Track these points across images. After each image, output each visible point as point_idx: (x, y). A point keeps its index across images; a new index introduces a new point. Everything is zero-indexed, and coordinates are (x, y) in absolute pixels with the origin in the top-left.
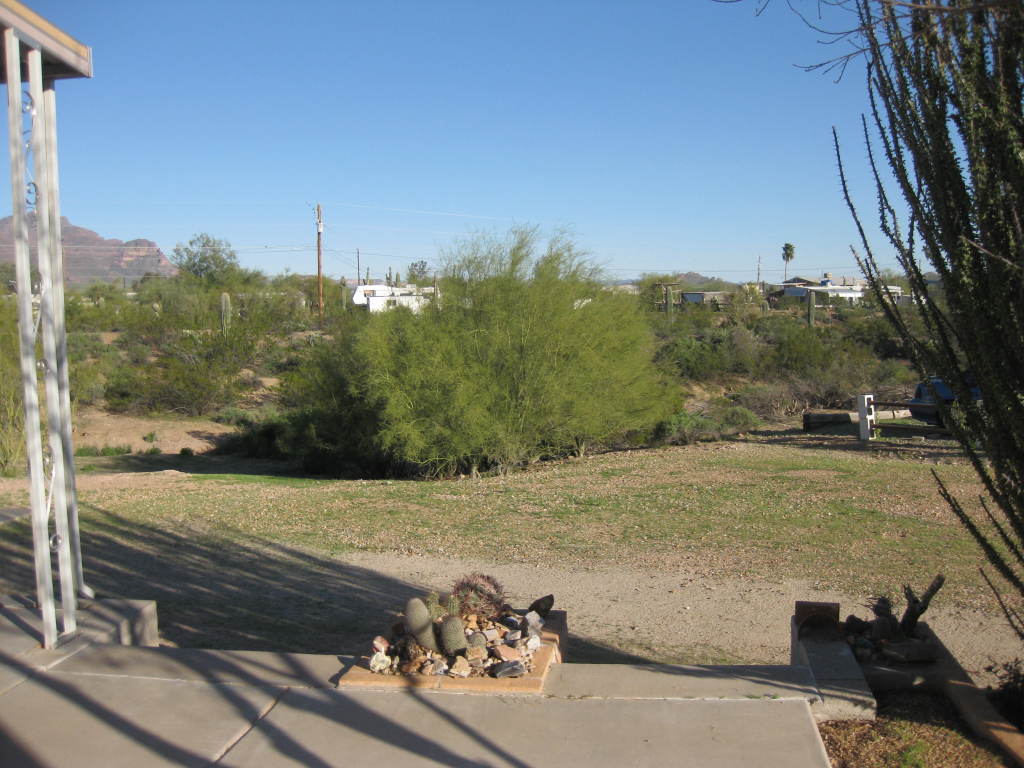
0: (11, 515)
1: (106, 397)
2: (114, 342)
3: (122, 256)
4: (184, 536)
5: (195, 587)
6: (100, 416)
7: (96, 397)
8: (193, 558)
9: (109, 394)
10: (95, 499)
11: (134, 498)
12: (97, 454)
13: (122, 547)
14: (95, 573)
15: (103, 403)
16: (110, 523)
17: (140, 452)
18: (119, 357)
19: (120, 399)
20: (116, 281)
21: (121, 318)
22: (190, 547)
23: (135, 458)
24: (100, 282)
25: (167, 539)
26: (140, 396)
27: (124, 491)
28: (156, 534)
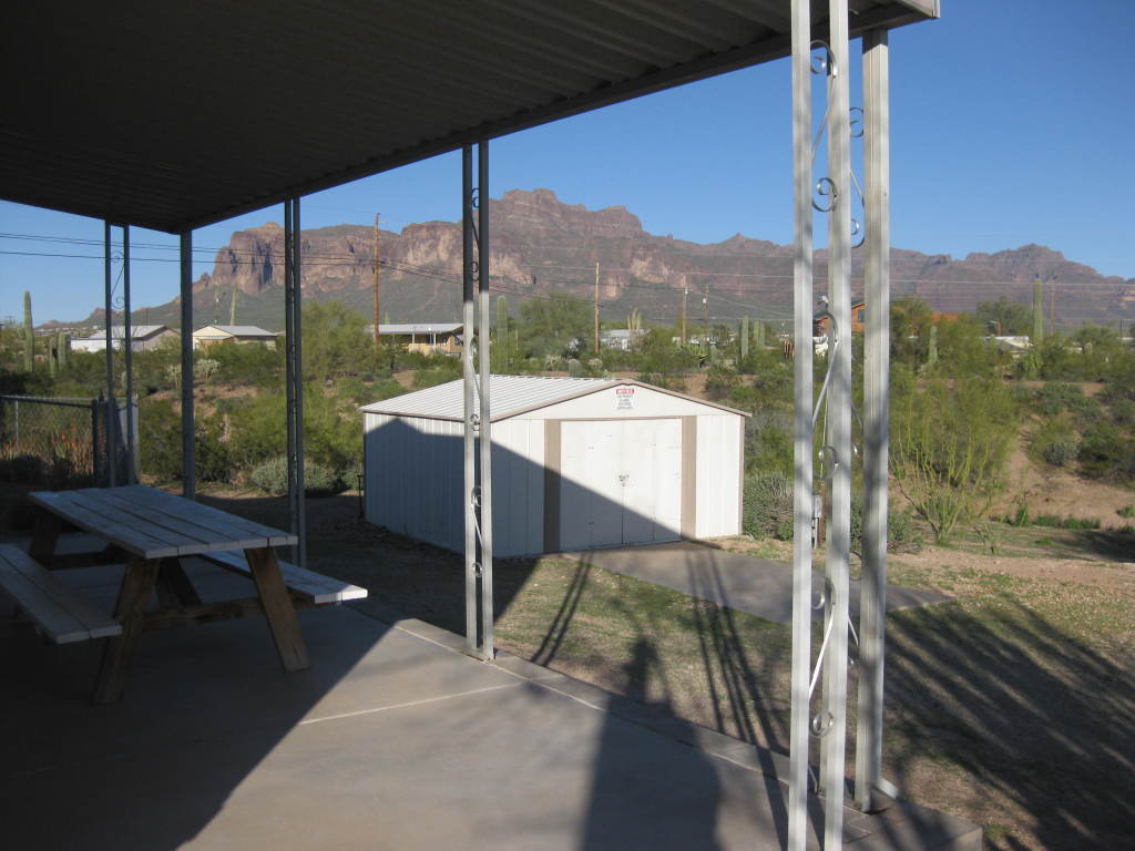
0: (918, 599)
1: (1079, 458)
2: (1095, 395)
3: (1123, 294)
4: (1120, 666)
5: (1113, 753)
6: (1067, 479)
7: (1068, 458)
8: (1122, 703)
9: (1083, 455)
10: (1025, 593)
11: (1074, 597)
12: (1059, 525)
13: (1034, 667)
14: (988, 701)
15: (1075, 465)
16: (1031, 629)
17: (1111, 529)
18: (1100, 413)
19: (1096, 463)
20: (1111, 324)
21: (1109, 367)
22: (1125, 684)
23: (1101, 535)
24: (1093, 325)
25: (1097, 666)
26: (1119, 461)
27: (1064, 585)
28: (1084, 656)
